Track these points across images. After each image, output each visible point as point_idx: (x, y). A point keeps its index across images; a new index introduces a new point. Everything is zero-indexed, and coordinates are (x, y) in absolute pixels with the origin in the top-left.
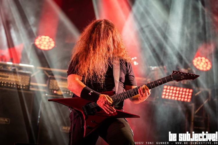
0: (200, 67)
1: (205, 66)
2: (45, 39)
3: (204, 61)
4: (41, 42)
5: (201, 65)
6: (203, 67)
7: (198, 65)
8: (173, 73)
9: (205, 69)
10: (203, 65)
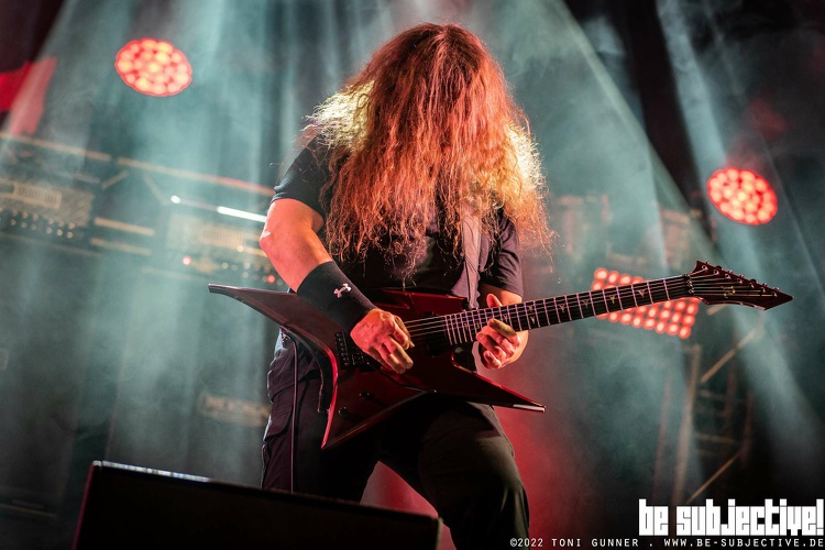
0: (732, 207)
1: (751, 207)
2: (155, 52)
3: (748, 187)
4: (139, 65)
5: (736, 203)
6: (744, 210)
7: (725, 200)
8: (698, 269)
9: (750, 219)
10: (744, 203)
